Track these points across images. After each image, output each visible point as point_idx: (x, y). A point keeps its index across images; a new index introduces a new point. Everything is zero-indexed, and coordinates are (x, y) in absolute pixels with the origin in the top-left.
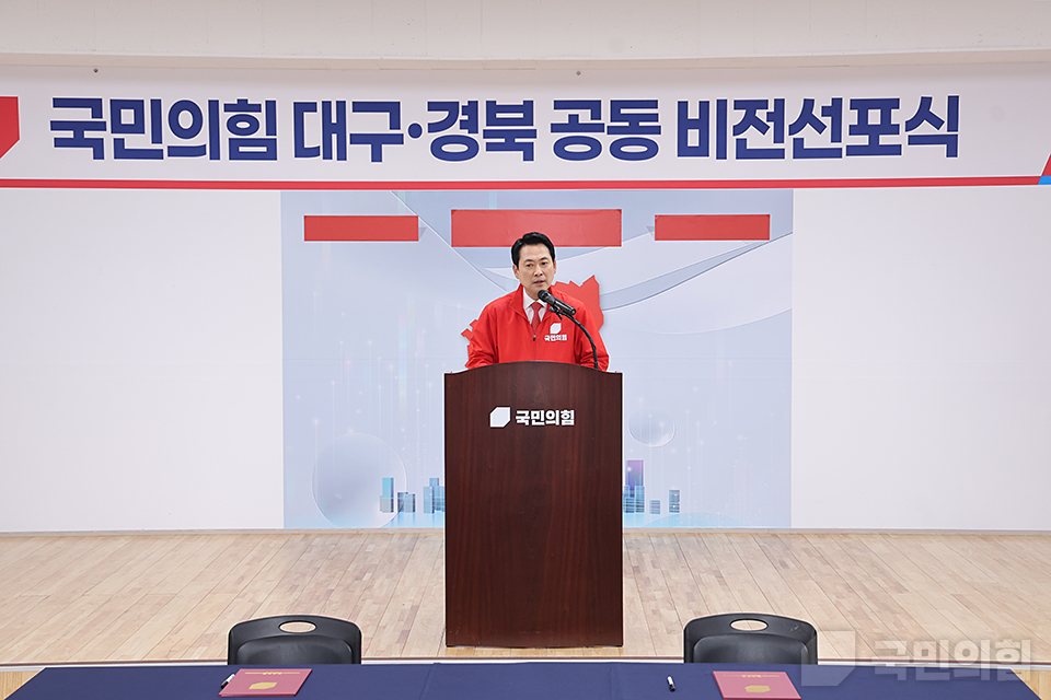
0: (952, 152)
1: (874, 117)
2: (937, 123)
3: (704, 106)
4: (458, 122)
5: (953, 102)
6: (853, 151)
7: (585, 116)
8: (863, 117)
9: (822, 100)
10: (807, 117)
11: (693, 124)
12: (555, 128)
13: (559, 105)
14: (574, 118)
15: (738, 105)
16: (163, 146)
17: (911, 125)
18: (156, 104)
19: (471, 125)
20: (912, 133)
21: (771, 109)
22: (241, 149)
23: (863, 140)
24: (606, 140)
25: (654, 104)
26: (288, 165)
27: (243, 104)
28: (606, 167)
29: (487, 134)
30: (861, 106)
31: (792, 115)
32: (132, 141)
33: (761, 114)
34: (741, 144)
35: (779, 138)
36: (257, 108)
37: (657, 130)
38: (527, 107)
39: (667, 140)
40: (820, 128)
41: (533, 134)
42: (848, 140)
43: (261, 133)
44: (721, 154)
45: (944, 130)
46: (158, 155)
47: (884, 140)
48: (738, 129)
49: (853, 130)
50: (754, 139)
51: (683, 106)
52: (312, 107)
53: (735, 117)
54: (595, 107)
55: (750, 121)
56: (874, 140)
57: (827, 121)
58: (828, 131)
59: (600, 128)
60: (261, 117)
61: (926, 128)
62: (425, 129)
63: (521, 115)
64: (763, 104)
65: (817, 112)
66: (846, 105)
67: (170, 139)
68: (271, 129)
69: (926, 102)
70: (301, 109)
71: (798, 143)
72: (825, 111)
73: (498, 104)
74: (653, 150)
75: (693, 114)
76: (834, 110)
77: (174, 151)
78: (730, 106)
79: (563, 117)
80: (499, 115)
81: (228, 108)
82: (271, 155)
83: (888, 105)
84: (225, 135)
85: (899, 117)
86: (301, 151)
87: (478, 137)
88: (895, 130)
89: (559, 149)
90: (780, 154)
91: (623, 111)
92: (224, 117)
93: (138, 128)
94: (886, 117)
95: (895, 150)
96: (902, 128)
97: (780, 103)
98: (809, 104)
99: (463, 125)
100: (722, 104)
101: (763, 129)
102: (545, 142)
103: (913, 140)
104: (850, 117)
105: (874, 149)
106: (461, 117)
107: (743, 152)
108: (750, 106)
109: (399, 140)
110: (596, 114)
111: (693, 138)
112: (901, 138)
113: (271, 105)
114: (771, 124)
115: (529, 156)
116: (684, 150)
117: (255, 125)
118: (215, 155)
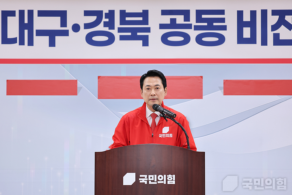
4: (102, 22)
7: (180, 19)
12: (162, 26)
13: (164, 13)
14: (173, 21)
19: (110, 24)
24: (193, 34)
38: (145, 14)
41: (148, 30)
54: (186, 14)
59: (189, 26)
62: (82, 27)
63: (141, 19)
78: (269, 13)
79: (167, 20)
80: (127, 19)
86: (6, 40)
87: (115, 32)
89: (165, 39)
99: (106, 25)
106: (104, 20)
109: (66, 33)
110: (187, 18)
115: (146, 43)
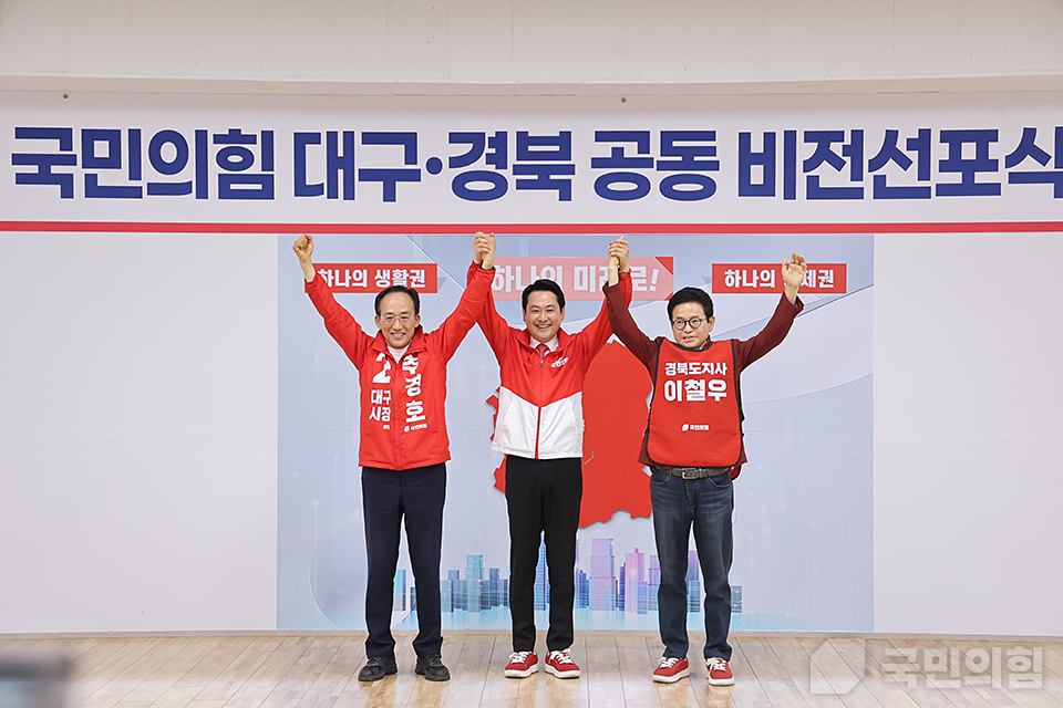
1: (969, 151)
2: (1042, 158)
3: (769, 138)
4: (484, 154)
6: (944, 190)
8: (955, 151)
9: (908, 132)
10: (889, 150)
11: (757, 159)
14: (618, 152)
15: (809, 137)
16: (142, 183)
17: (1012, 160)
18: (135, 135)
19: (499, 159)
20: (1012, 170)
21: (848, 141)
22: (233, 187)
23: (956, 178)
25: (711, 136)
26: (285, 205)
27: (235, 135)
28: (655, 208)
29: (517, 170)
30: (954, 138)
31: (871, 149)
32: (106, 177)
33: (836, 148)
34: (813, 182)
35: (857, 175)
36: (252, 139)
37: (715, 166)
39: (726, 176)
40: (905, 163)
41: (571, 170)
42: (938, 177)
43: (256, 168)
44: (790, 193)
45: (1050, 167)
46: (135, 193)
47: (981, 178)
48: (809, 165)
49: (944, 167)
50: (828, 176)
51: (745, 139)
52: (314, 138)
53: (805, 150)
55: (824, 154)
56: (968, 178)
57: (913, 155)
58: (914, 167)
59: (648, 163)
60: (256, 149)
61: (1029, 165)
62: (445, 163)
63: (556, 148)
64: (839, 136)
65: (901, 145)
66: (935, 138)
67: (150, 175)
68: (268, 162)
69: (1029, 134)
70: (302, 140)
71: (880, 182)
72: (911, 144)
73: (530, 135)
74: (709, 188)
75: (757, 146)
76: (922, 142)
77: (155, 189)
78: (800, 138)
80: (532, 148)
81: (218, 139)
82: (267, 193)
83: (985, 138)
84: (214, 171)
85: (997, 151)
86: (302, 189)
87: (507, 173)
88: (993, 166)
89: (601, 187)
90: (857, 194)
91: (675, 144)
92: (214, 149)
93: (113, 162)
94: (982, 151)
95: (994, 189)
96: (1002, 164)
97: (858, 136)
98: (892, 136)
100: (790, 136)
101: (838, 164)
102: (584, 179)
103: (1015, 178)
104: (940, 151)
105: (968, 188)
106: (487, 150)
107: (816, 191)
108: (823, 139)
109: (414, 176)
111: (757, 175)
112: (1001, 176)
113: (268, 137)
114: (848, 159)
115: (566, 196)
116: (746, 188)
117: (248, 159)
118: (202, 193)
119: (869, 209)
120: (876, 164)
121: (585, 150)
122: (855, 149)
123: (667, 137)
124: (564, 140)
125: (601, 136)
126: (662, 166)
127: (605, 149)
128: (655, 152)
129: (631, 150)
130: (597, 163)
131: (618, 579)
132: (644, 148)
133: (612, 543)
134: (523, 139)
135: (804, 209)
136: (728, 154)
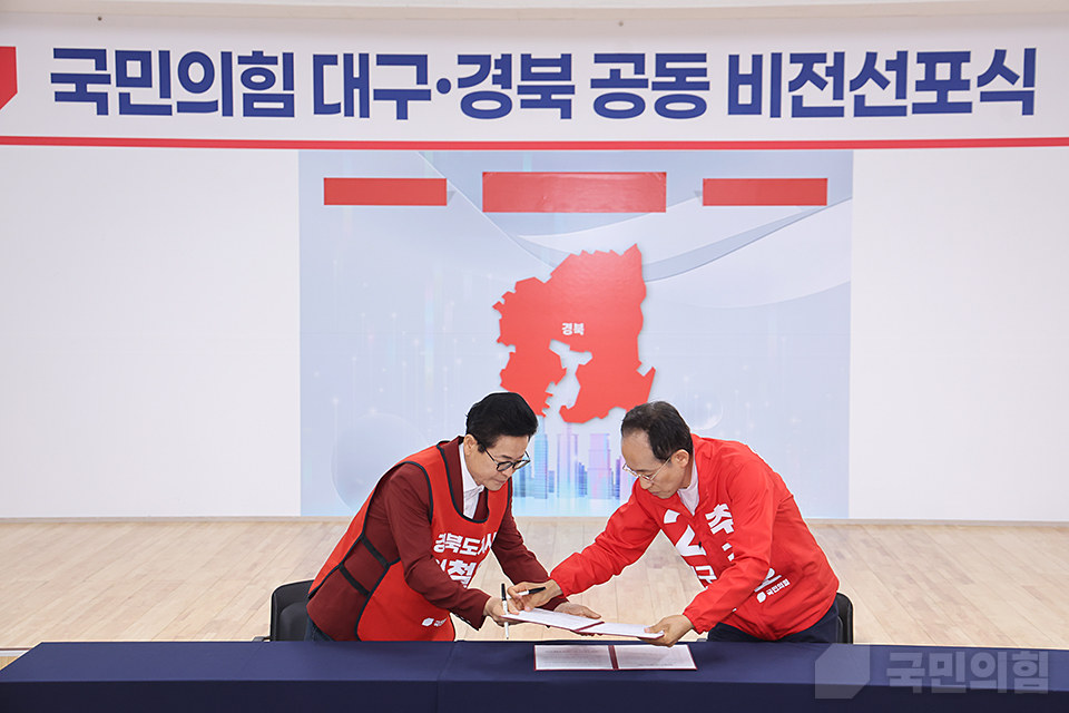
0: (1028, 110)
1: (943, 72)
2: (1012, 78)
3: (757, 60)
5: (1030, 55)
6: (919, 108)
8: (930, 72)
9: (886, 54)
10: (869, 71)
11: (745, 79)
14: (616, 73)
15: (795, 58)
16: (172, 102)
17: (983, 80)
18: (165, 57)
20: (986, 88)
21: (830, 62)
22: (256, 105)
23: (931, 97)
25: (702, 58)
26: (308, 122)
27: (258, 57)
28: (650, 125)
30: (929, 59)
31: (852, 70)
32: (139, 96)
33: (819, 69)
34: (797, 101)
35: (838, 95)
36: (273, 60)
37: (705, 86)
39: (716, 97)
40: (883, 83)
41: (570, 90)
42: (914, 96)
43: (278, 88)
44: (776, 112)
45: (1019, 86)
46: (166, 110)
47: (954, 96)
48: (794, 85)
49: (920, 86)
50: (812, 96)
51: (734, 61)
52: (332, 60)
53: (791, 71)
54: (638, 60)
55: (807, 75)
56: (942, 97)
57: (891, 76)
58: (892, 87)
59: (644, 84)
60: (277, 70)
61: (999, 84)
62: (454, 84)
63: (558, 70)
64: (822, 58)
65: (880, 66)
66: (912, 59)
67: (179, 93)
68: (289, 83)
69: (1000, 55)
70: (321, 61)
71: (860, 100)
72: (890, 65)
73: (533, 57)
74: (701, 107)
75: (745, 68)
76: (899, 64)
77: (184, 107)
78: (786, 60)
80: (536, 70)
81: (242, 60)
82: (288, 111)
83: (958, 59)
84: (239, 90)
85: (970, 72)
86: (321, 108)
88: (965, 85)
89: (600, 106)
90: (839, 112)
91: (669, 65)
92: (238, 70)
93: (145, 81)
94: (956, 71)
95: (965, 108)
96: (974, 83)
97: (839, 57)
98: (871, 57)
99: (496, 80)
100: (776, 58)
101: (821, 84)
102: (584, 99)
103: (985, 97)
104: (916, 72)
105: (942, 107)
106: (494, 71)
107: (799, 110)
108: (807, 60)
109: (426, 95)
111: (745, 94)
112: (972, 95)
113: (288, 58)
114: (830, 80)
116: (735, 108)
117: (271, 79)
118: (228, 111)
119: (851, 127)
120: (855, 84)
121: (585, 71)
122: (837, 71)
123: (662, 59)
124: (565, 61)
125: (600, 58)
126: (657, 86)
127: (604, 71)
128: (650, 73)
129: (627, 71)
130: (596, 83)
131: (614, 470)
132: (640, 69)
133: (609, 437)
134: (527, 61)
135: (789, 127)
136: (718, 75)
